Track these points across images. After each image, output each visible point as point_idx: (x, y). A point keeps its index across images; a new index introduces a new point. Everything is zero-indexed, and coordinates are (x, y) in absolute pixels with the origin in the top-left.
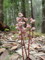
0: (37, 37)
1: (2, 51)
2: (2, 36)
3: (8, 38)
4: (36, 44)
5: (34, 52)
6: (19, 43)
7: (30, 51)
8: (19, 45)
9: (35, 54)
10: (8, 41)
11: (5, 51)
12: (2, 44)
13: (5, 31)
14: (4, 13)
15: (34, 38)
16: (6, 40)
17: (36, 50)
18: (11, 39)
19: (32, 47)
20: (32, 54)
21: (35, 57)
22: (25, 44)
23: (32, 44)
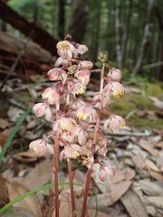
5: (154, 187)
6: (109, 134)
7: (141, 178)
8: (110, 141)
9: (157, 195)
14: (87, 9)
19: (155, 163)
20: (144, 194)
21: (146, 210)
22: (133, 143)
23: (159, 149)
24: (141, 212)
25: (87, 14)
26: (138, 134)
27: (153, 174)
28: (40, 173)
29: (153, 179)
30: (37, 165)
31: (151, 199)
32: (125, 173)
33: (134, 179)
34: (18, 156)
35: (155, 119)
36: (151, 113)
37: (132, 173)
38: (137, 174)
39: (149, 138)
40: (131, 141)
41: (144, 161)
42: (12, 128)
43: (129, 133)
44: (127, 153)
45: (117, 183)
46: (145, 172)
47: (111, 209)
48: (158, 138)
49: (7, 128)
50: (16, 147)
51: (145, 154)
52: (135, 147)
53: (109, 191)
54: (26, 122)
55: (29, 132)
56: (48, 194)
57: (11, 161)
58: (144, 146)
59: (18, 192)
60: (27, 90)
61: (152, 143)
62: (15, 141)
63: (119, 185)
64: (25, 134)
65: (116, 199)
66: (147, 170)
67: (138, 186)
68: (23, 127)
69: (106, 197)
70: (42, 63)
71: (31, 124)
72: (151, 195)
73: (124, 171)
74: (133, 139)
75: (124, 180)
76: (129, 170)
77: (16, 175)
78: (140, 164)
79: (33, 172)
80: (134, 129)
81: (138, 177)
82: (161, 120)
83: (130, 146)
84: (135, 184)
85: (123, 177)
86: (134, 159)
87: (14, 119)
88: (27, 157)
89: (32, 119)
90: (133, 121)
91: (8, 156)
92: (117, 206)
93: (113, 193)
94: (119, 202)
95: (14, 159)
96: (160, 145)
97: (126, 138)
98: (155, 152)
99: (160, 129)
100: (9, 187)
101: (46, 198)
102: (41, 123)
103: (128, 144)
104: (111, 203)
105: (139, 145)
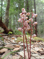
0: (40, 42)
1: (4, 51)
2: (6, 38)
3: (11, 41)
4: (39, 47)
5: (37, 55)
7: (33, 54)
8: (22, 47)
9: (38, 56)
10: (11, 43)
12: (5, 45)
13: (8, 33)
15: (37, 43)
16: (9, 42)
17: (39, 53)
18: (13, 41)
19: (34, 50)
25: (9, 20)
29: (35, 53)
82: (32, 42)
96: (34, 46)
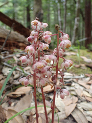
1: (23, 93)
5: (90, 106)
7: (82, 102)
11: (30, 92)
19: (88, 92)
20: (84, 110)
21: (86, 119)
22: (75, 82)
23: (90, 84)
24: (83, 120)
25: (42, 14)
26: (77, 77)
27: (88, 99)
28: (24, 103)
29: (88, 101)
30: (21, 99)
31: (88, 113)
32: (72, 99)
33: (77, 102)
34: (10, 94)
35: (86, 68)
36: (83, 65)
37: (76, 99)
38: (79, 99)
39: (83, 79)
40: (73, 81)
41: (82, 92)
42: (5, 79)
43: (72, 77)
44: (72, 88)
45: (68, 105)
46: (83, 98)
47: (66, 120)
48: (88, 79)
49: (2, 79)
50: (8, 90)
51: (82, 88)
52: (76, 84)
53: (64, 110)
54: (13, 75)
55: (15, 81)
56: (29, 115)
57: (6, 97)
58: (81, 84)
59: (12, 115)
60: (12, 57)
61: (85, 82)
62: (8, 86)
63: (69, 106)
64: (13, 82)
65: (69, 115)
66: (84, 97)
67: (80, 106)
68: (11, 78)
69: (63, 114)
70: (19, 42)
71: (16, 76)
72: (88, 110)
73: (71, 98)
74: (75, 80)
75: (72, 103)
76: (74, 97)
77: (10, 105)
78: (80, 94)
79: (19, 103)
80: (74, 75)
81: (80, 101)
82: (89, 69)
83: (73, 84)
84: (78, 105)
85: (71, 102)
86: (76, 91)
87: (6, 74)
88: (16, 95)
89: (16, 73)
90: (73, 70)
91: (4, 95)
92: (70, 118)
93: (66, 111)
94: (71, 116)
95: (8, 96)
96: (90, 82)
97: (71, 80)
98: (87, 86)
99: (89, 74)
100: (6, 112)
101: (28, 117)
102: (22, 75)
103: (72, 83)
104: (65, 117)
105: (78, 83)
